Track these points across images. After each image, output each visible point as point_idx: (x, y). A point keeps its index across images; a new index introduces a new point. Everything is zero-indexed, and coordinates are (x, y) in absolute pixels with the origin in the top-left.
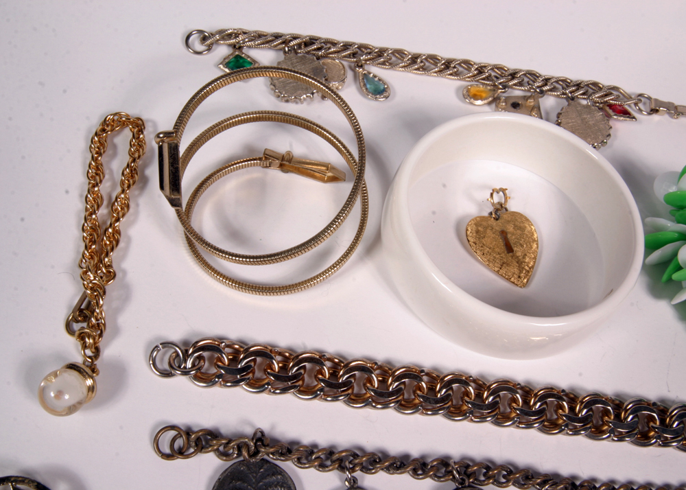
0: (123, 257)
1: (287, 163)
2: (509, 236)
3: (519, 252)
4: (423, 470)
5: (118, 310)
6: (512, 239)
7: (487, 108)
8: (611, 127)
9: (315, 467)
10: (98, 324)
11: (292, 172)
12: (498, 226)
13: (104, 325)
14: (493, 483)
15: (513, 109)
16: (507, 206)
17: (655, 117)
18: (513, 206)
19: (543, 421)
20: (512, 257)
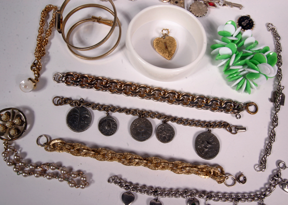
0: (49, 48)
1: (99, 20)
2: (167, 44)
3: (169, 49)
4: (130, 112)
5: (46, 64)
6: (168, 45)
7: (168, 3)
8: (207, 10)
9: (98, 110)
10: (39, 67)
11: (101, 23)
12: (164, 41)
13: (41, 68)
14: (150, 117)
15: (175, 4)
16: (169, 35)
17: (225, 7)
18: (171, 35)
19: (168, 100)
20: (167, 50)
